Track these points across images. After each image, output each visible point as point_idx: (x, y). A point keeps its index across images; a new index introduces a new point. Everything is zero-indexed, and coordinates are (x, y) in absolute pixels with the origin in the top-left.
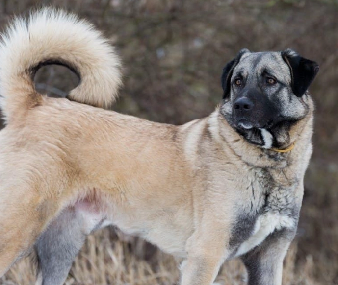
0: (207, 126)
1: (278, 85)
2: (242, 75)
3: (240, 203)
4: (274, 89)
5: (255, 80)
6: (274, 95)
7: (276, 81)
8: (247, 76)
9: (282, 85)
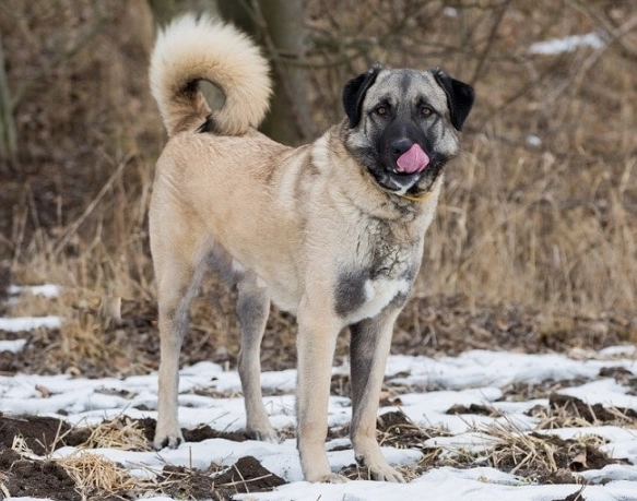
0: (310, 158)
1: (434, 115)
2: (390, 102)
3: (339, 259)
4: (430, 122)
5: (408, 110)
6: (430, 130)
7: (433, 111)
8: (397, 105)
9: (439, 115)
